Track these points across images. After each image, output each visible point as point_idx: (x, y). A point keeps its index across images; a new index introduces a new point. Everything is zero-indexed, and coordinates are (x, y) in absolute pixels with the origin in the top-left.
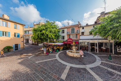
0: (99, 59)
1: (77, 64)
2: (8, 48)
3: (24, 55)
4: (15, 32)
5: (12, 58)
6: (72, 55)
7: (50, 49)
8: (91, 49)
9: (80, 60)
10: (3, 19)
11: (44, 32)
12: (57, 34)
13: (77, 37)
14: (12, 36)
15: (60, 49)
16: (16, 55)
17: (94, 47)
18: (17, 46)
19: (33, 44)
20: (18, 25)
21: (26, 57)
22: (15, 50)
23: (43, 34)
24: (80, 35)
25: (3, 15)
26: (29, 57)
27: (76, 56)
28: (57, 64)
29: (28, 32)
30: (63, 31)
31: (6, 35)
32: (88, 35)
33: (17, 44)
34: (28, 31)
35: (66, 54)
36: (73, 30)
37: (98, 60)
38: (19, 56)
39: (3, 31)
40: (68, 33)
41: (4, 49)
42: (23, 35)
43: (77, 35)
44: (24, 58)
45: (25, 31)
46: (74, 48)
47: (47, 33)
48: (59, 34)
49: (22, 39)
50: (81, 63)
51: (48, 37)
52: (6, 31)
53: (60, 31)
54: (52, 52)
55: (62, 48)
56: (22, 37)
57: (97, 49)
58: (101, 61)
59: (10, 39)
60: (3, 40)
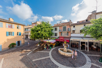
0: (89, 60)
1: (67, 66)
2: (12, 45)
3: (24, 51)
4: (18, 32)
5: (16, 54)
6: (63, 54)
7: (44, 45)
8: (81, 47)
9: (71, 61)
10: (9, 23)
11: (39, 32)
12: (51, 33)
13: (68, 35)
14: (15, 35)
15: (53, 45)
16: (18, 51)
17: (84, 44)
18: (19, 42)
19: (31, 39)
20: (20, 26)
21: (26, 54)
22: (18, 45)
23: (39, 33)
24: (72, 33)
25: (9, 19)
26: (28, 53)
27: (67, 56)
28: (50, 64)
29: (28, 30)
30: (56, 28)
31: (11, 35)
32: (78, 33)
33: (19, 41)
34: (28, 28)
35: (58, 51)
36: (65, 29)
37: (88, 62)
38: (20, 53)
39: (9, 32)
40: (60, 31)
41: (10, 45)
42: (24, 34)
43: (68, 32)
44: (24, 54)
45: (25, 29)
46: (65, 47)
47: (42, 33)
48: (52, 32)
49: (23, 36)
50: (71, 64)
51: (43, 36)
52: (11, 32)
53: (53, 29)
54: (46, 49)
55: (54, 45)
56: (22, 35)
57: (87, 48)
58: (91, 63)
59: (14, 37)
60: (9, 38)
